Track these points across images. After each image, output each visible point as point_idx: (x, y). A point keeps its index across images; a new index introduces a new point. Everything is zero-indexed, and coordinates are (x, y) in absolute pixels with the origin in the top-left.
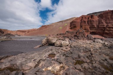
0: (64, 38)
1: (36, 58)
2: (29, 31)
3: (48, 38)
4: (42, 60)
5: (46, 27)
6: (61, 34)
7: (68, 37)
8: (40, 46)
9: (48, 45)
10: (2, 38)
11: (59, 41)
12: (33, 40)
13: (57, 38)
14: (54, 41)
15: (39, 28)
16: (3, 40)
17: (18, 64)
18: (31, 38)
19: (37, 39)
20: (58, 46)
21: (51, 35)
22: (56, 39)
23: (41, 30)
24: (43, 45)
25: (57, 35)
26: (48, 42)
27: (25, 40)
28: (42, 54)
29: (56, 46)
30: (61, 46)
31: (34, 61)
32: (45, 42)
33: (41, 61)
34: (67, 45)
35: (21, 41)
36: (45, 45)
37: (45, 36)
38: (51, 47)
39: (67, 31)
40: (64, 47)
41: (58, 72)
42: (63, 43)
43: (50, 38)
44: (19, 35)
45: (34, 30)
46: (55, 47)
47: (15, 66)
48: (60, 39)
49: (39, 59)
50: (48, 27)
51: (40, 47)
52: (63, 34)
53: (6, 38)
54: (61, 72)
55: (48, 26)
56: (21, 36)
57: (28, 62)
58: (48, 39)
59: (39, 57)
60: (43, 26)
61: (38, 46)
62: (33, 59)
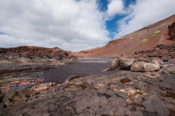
0: (150, 58)
1: (105, 80)
2: (92, 51)
3: (120, 59)
4: (113, 84)
5: (117, 43)
6: (142, 52)
7: (160, 57)
8: (108, 69)
9: (120, 69)
10: (69, 60)
11: (139, 63)
12: (98, 63)
13: (135, 58)
14: (129, 63)
15: (105, 45)
16: (70, 62)
17: (89, 83)
18: (96, 60)
19: (104, 62)
20: (137, 71)
21: (125, 55)
22: (133, 60)
23: (108, 49)
24: (112, 69)
25: (136, 53)
26: (119, 64)
27: (89, 62)
28: (111, 78)
29: (134, 71)
30: (142, 71)
31: (103, 82)
32: (115, 65)
33: (111, 84)
34: (156, 71)
35: (86, 63)
36: (115, 68)
37: (114, 57)
38: (124, 72)
39: (158, 46)
40: (148, 72)
41: (133, 95)
42: (147, 66)
43: (123, 58)
44: (83, 57)
45: (99, 49)
46: (131, 72)
47: (86, 84)
48: (140, 61)
49: (109, 82)
50: (120, 43)
51: (108, 71)
52: (148, 52)
53: (72, 60)
54: (136, 96)
55: (120, 40)
56: (84, 58)
57: (98, 82)
58: (119, 61)
59: (108, 81)
60: (110, 42)
61: (106, 70)
62: (103, 81)
